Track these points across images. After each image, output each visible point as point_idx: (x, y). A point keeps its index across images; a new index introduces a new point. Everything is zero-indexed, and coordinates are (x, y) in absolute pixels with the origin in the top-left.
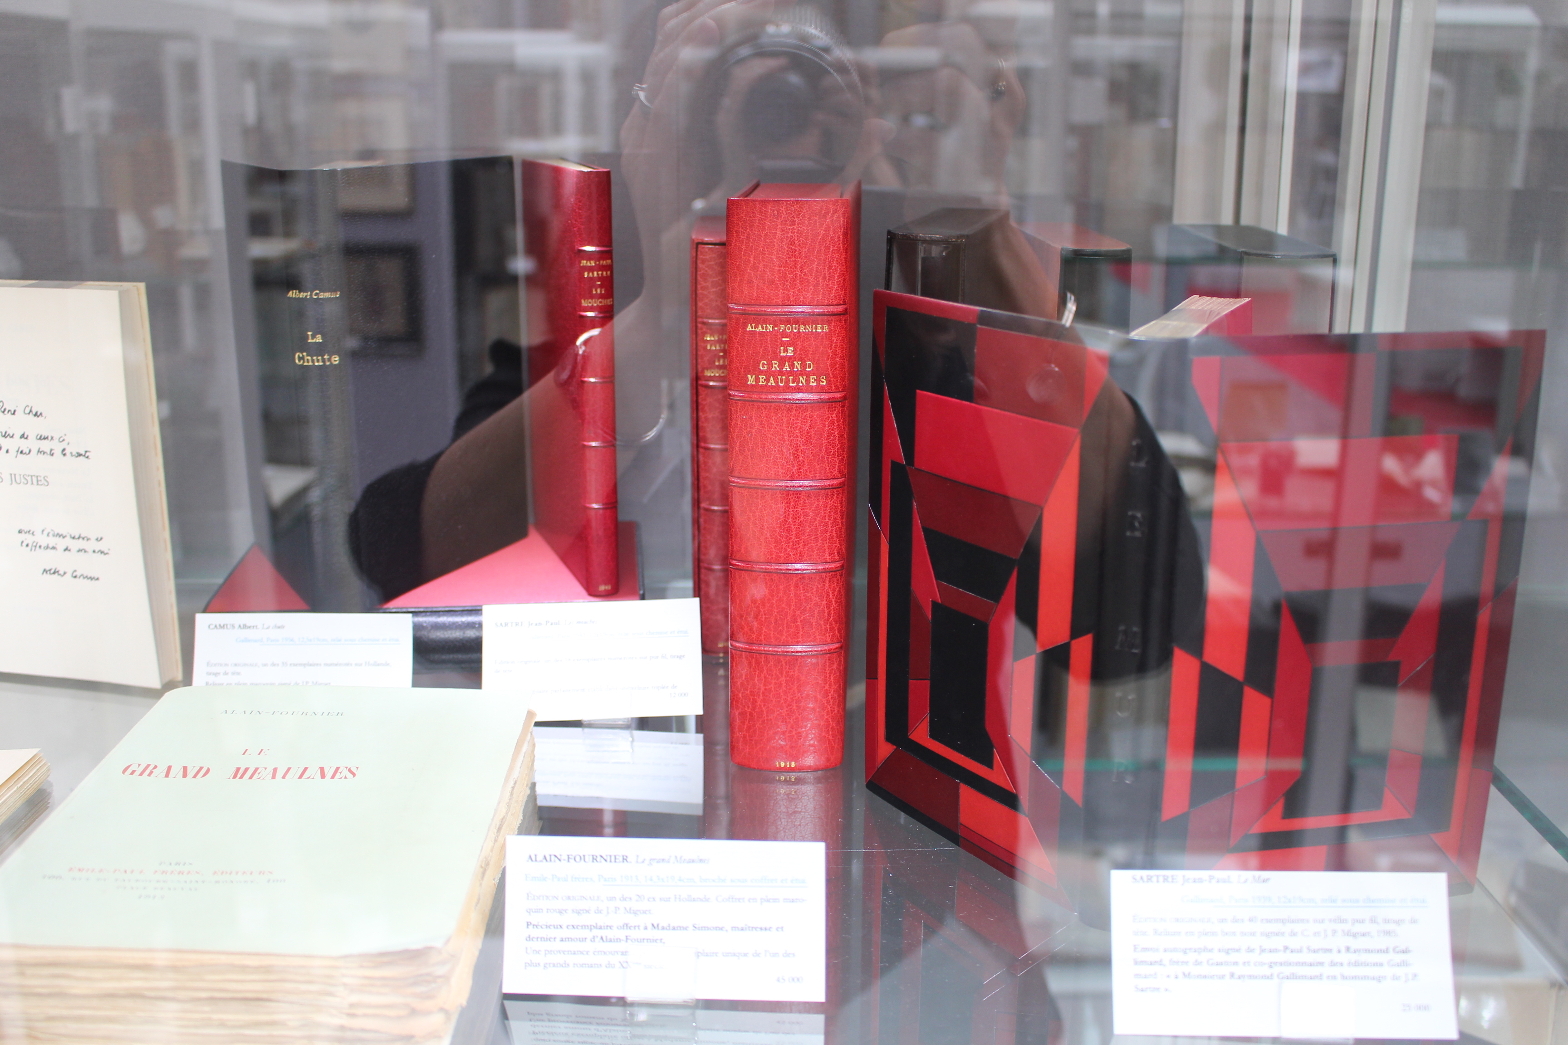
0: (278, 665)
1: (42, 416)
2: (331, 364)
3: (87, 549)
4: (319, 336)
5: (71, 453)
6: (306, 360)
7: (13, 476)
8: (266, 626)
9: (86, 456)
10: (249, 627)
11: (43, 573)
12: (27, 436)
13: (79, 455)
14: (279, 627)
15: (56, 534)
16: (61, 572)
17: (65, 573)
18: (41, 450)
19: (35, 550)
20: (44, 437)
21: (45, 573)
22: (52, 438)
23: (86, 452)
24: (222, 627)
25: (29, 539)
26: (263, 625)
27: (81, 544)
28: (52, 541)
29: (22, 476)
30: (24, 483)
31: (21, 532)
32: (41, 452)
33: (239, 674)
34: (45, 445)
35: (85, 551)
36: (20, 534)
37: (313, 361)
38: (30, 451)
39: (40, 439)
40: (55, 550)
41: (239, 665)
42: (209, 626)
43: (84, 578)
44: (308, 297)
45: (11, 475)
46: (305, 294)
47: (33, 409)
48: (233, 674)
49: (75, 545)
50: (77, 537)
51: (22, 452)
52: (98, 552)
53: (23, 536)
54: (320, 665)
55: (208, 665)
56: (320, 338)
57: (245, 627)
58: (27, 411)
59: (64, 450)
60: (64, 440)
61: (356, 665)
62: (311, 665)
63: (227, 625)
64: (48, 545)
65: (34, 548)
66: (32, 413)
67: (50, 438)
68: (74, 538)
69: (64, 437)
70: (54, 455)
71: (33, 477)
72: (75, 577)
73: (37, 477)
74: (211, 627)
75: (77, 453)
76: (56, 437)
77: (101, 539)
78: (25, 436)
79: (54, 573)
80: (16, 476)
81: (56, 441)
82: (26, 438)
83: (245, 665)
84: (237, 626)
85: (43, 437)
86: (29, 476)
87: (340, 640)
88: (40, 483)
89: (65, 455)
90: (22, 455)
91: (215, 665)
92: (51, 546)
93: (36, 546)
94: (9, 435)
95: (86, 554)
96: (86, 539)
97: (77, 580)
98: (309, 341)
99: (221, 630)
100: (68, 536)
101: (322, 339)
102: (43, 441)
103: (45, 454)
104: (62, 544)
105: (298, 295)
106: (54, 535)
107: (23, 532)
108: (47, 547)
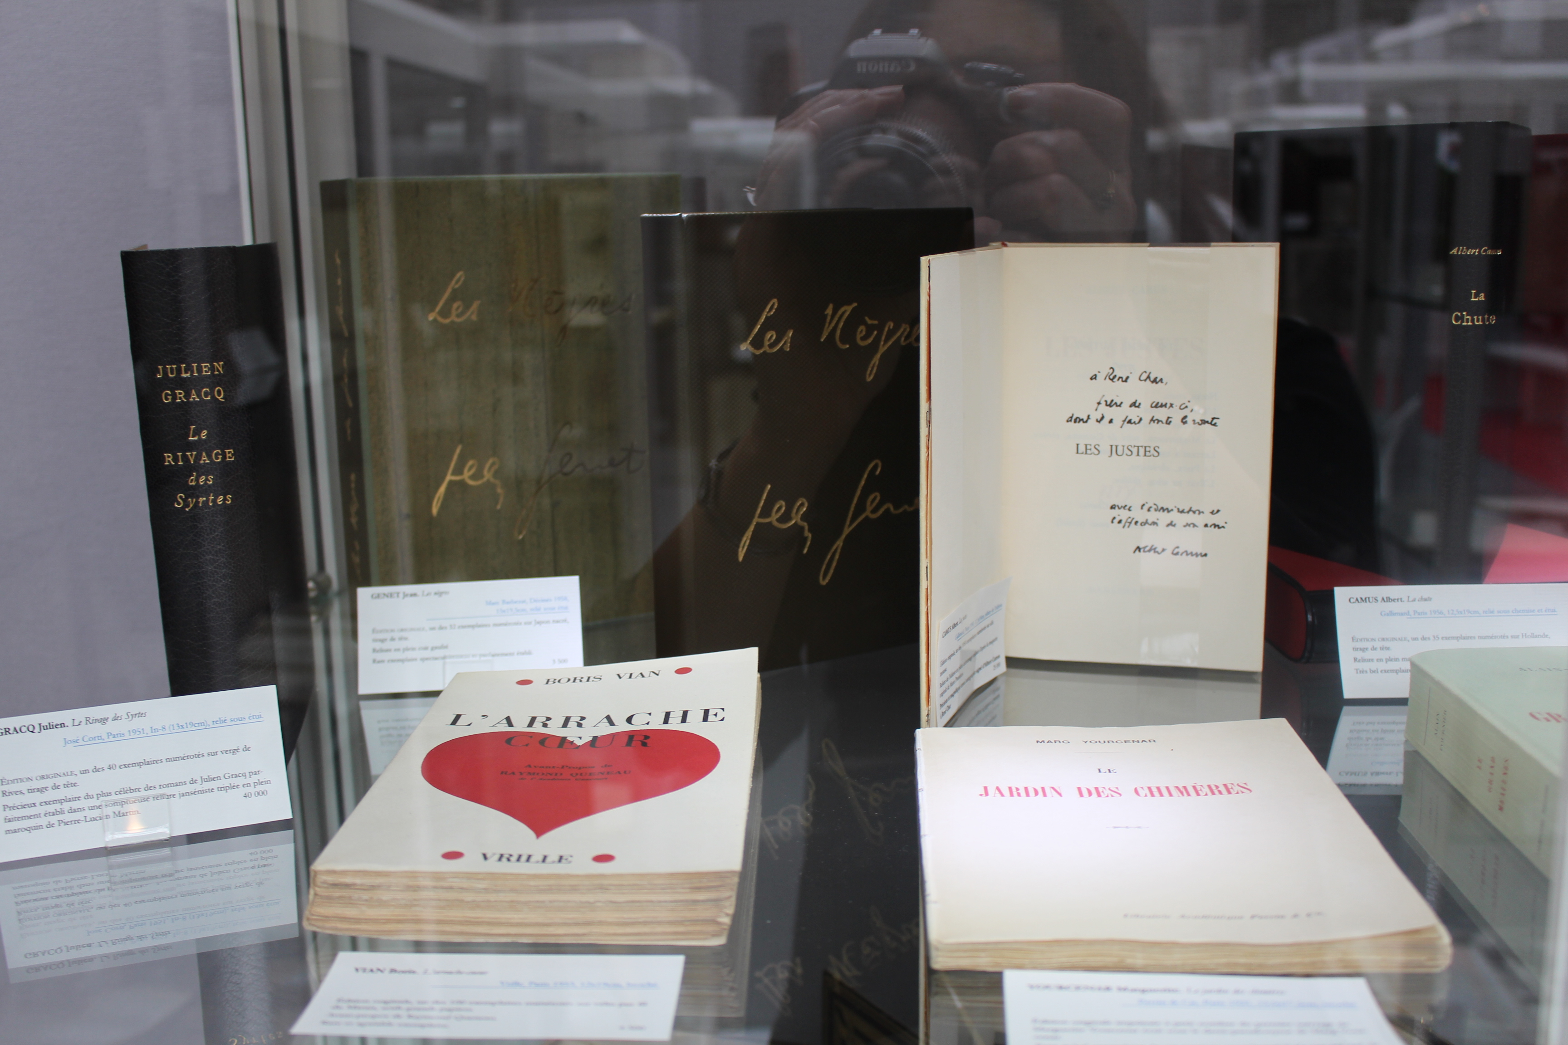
0: (1429, 638)
1: (1162, 382)
2: (1490, 323)
3: (1196, 524)
4: (1483, 294)
5: (1194, 421)
6: (1465, 320)
7: (1114, 448)
8: (1411, 599)
9: (1213, 423)
10: (1394, 600)
11: (1135, 552)
12: (1140, 404)
13: (1204, 422)
14: (1425, 600)
15: (1159, 508)
16: (1159, 550)
17: (1164, 550)
18: (1154, 419)
19: (1129, 527)
20: (1162, 404)
21: (1137, 551)
22: (1171, 405)
23: (1213, 419)
24: (1364, 600)
25: (1124, 515)
26: (1409, 597)
27: (1191, 518)
28: (1152, 516)
29: (1125, 448)
30: (1127, 455)
31: (1114, 508)
32: (1154, 421)
33: (1388, 649)
34: (1161, 414)
35: (1194, 525)
36: (1113, 510)
37: (1473, 321)
38: (1141, 420)
39: (1156, 406)
40: (1155, 525)
41: (1387, 639)
42: (1350, 600)
43: (1187, 555)
44: (1477, 254)
45: (1112, 446)
46: (1473, 251)
47: (1151, 376)
48: (1382, 649)
49: (1181, 519)
50: (1187, 510)
51: (1130, 422)
52: (1211, 526)
53: (1115, 512)
54: (1474, 638)
55: (1353, 641)
56: (1483, 297)
57: (1389, 599)
58: (1144, 376)
59: (1185, 417)
60: (1186, 407)
61: (1512, 637)
62: (1464, 638)
63: (1369, 598)
64: (1147, 520)
65: (1127, 524)
66: (1150, 380)
67: (1168, 405)
68: (1182, 512)
69: (1187, 404)
70: (1171, 424)
71: (1140, 448)
72: (1177, 554)
73: (1145, 447)
74: (1352, 600)
75: (1201, 420)
76: (1177, 404)
77: (1218, 511)
78: (1137, 404)
79: (1149, 551)
80: (1118, 447)
81: (1176, 408)
82: (1138, 407)
83: (1394, 639)
84: (1380, 599)
85: (1159, 404)
86: (1135, 446)
87: (1492, 612)
88: (1148, 454)
89: (1185, 423)
90: (1129, 425)
91: (1361, 640)
92: (1150, 521)
93: (1132, 522)
94: (1116, 403)
95: (1195, 528)
96: (1197, 512)
97: (1178, 557)
98: (1473, 299)
99: (1363, 604)
100: (1175, 510)
101: (1484, 298)
102: (1160, 409)
103: (1160, 423)
104: (1164, 518)
105: (1465, 252)
106: (1156, 510)
107: (1117, 508)
108: (1146, 523)
